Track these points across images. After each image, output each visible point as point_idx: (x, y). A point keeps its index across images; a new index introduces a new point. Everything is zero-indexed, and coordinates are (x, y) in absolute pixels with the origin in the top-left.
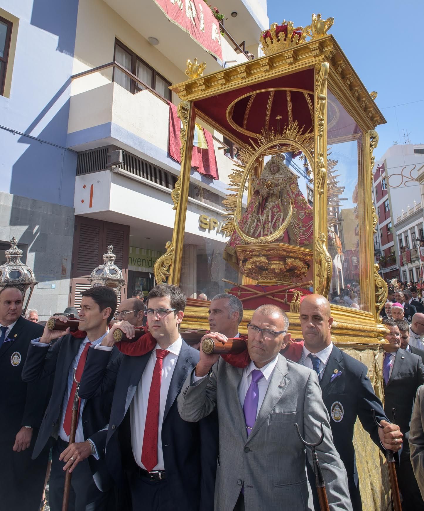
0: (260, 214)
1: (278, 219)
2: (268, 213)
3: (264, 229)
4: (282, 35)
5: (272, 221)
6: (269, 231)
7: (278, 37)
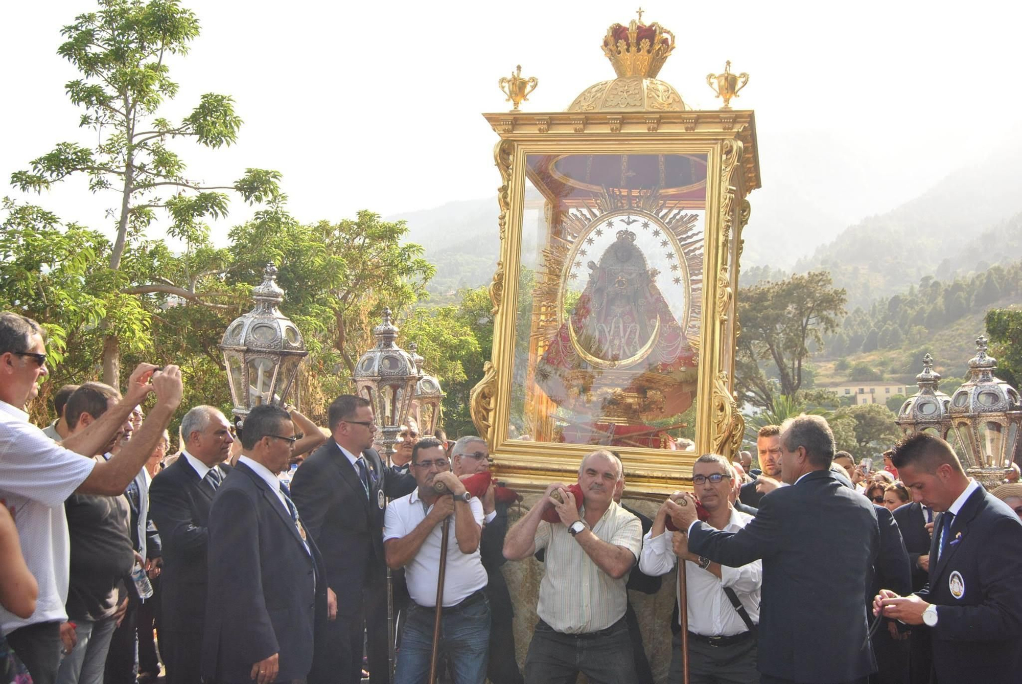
1: (633, 333)
2: (617, 323)
4: (645, 44)
6: (622, 352)
7: (640, 44)
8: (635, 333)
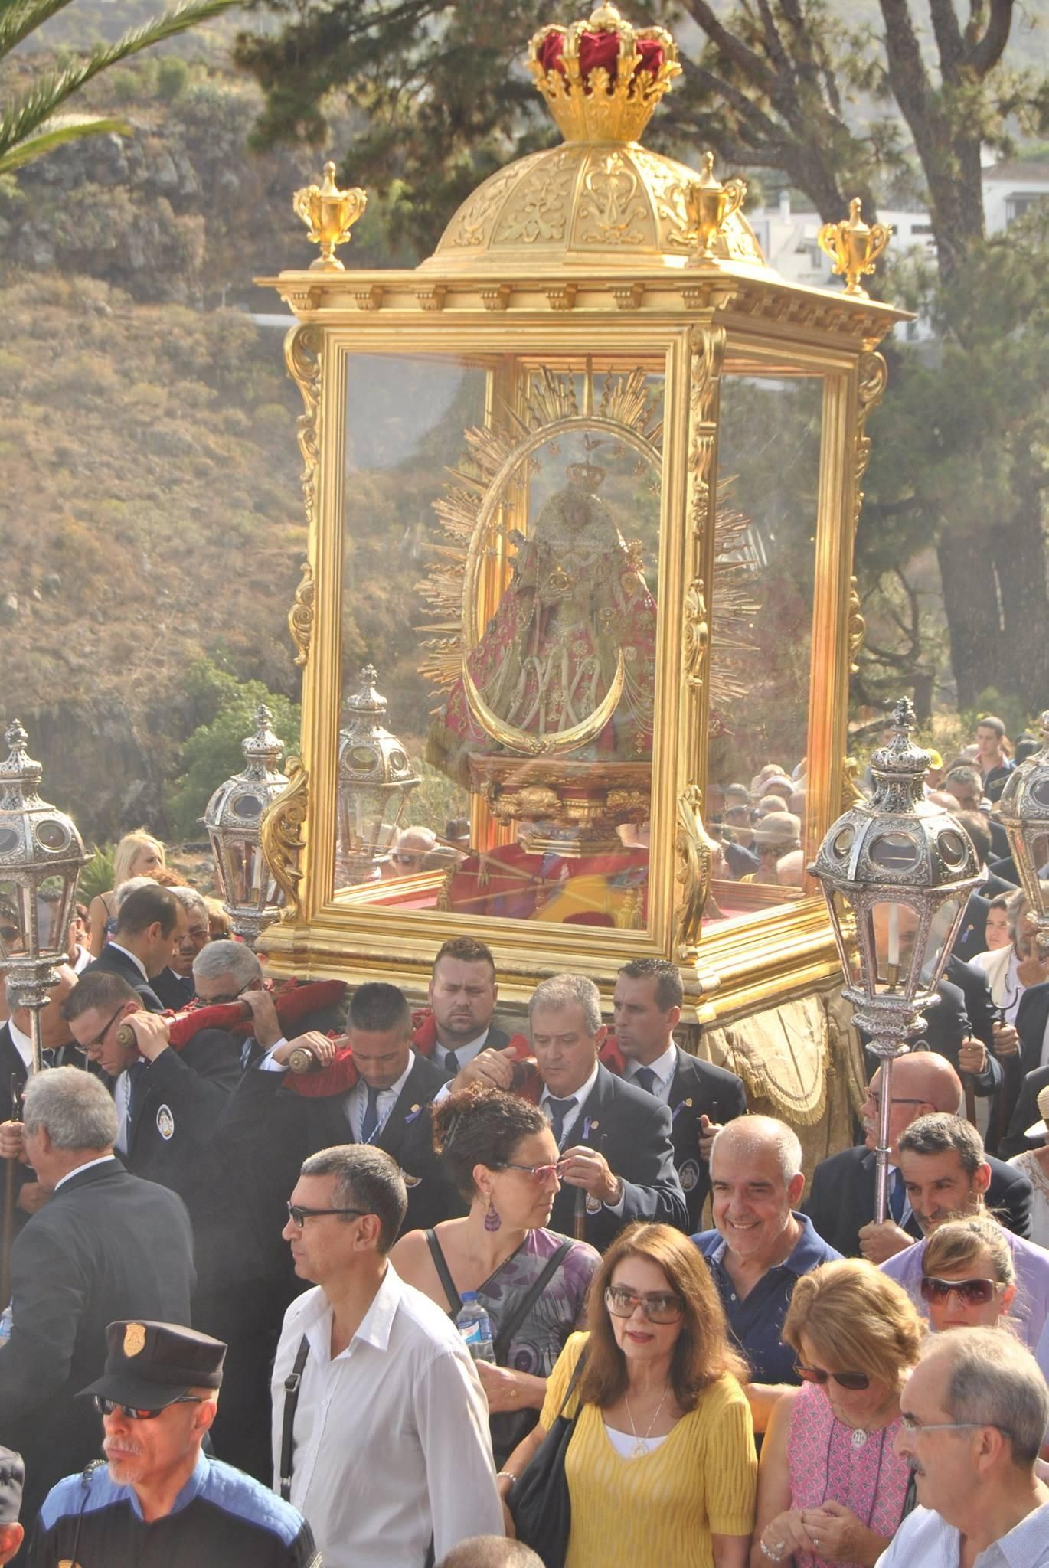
0: (535, 650)
1: (586, 677)
2: (558, 657)
3: (547, 705)
4: (598, 75)
5: (570, 684)
6: (563, 718)
7: (588, 80)
8: (591, 677)
